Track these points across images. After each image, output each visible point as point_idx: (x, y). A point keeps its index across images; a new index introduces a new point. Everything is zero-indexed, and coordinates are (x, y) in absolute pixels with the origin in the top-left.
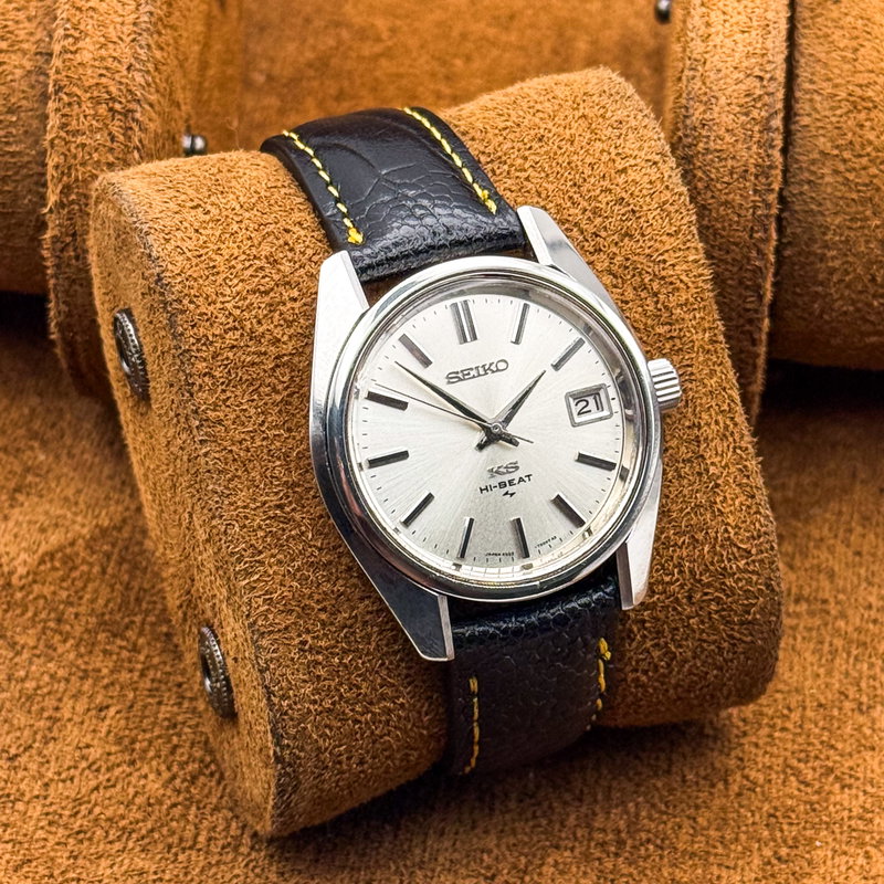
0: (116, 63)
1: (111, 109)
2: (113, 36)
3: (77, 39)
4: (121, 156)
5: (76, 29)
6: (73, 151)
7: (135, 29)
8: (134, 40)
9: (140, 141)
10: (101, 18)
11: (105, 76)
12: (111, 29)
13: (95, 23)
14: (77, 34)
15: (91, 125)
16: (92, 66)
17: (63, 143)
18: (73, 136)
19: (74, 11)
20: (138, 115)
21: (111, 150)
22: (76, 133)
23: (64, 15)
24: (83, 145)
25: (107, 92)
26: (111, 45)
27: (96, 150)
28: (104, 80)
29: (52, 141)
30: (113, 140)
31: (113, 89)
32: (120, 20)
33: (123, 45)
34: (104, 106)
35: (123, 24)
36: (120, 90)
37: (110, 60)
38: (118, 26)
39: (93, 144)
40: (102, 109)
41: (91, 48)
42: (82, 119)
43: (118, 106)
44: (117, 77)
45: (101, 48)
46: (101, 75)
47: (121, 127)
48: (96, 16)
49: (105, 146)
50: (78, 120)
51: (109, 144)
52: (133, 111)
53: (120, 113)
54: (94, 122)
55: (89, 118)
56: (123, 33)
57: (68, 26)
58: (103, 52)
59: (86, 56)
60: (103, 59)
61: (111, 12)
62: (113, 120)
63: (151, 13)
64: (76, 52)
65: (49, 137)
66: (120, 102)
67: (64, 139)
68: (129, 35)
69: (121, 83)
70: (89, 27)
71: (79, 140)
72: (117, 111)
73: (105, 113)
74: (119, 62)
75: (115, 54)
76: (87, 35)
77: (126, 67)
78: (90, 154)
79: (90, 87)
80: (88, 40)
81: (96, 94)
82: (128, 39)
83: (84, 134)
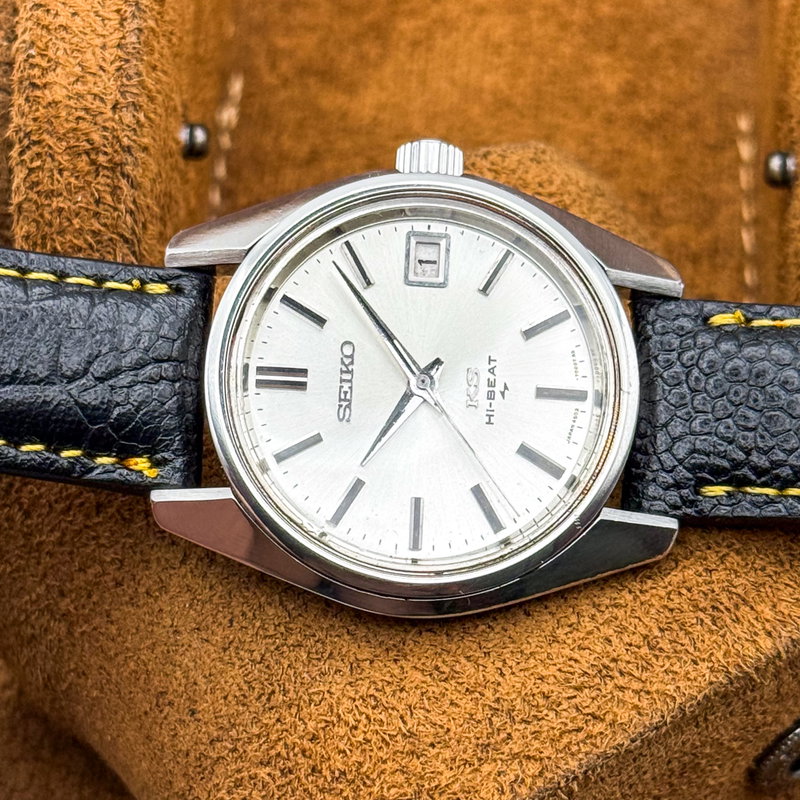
0: (98, 103)
1: (93, 162)
2: (92, 63)
3: (44, 71)
4: (109, 222)
5: (43, 56)
6: (47, 216)
7: (120, 53)
8: (118, 70)
9: (134, 202)
10: (75, 40)
11: (84, 119)
12: (89, 55)
13: (67, 46)
14: (44, 64)
15: (69, 183)
16: (67, 106)
17: (34, 208)
18: (47, 197)
19: (39, 31)
20: (128, 169)
21: (97, 215)
22: (50, 194)
23: (26, 37)
24: (60, 210)
25: (88, 141)
26: (90, 78)
27: (77, 215)
28: (83, 125)
29: (19, 206)
30: (98, 202)
31: (96, 137)
32: (99, 41)
33: (105, 77)
34: (84, 157)
35: (104, 47)
36: (105, 137)
37: (89, 97)
38: (98, 51)
39: (73, 207)
40: (83, 163)
41: (65, 83)
42: (57, 176)
43: (102, 159)
44: (99, 119)
45: (77, 80)
46: (79, 118)
47: (108, 185)
48: (68, 37)
49: (87, 210)
50: (51, 177)
51: (93, 207)
52: (122, 164)
53: (106, 168)
54: (72, 180)
55: (66, 173)
56: (104, 60)
57: (32, 52)
58: (79, 87)
59: (58, 93)
60: (80, 96)
61: (88, 30)
62: (98, 175)
63: (140, 30)
64: (45, 86)
65: (15, 200)
66: (106, 153)
67: (36, 202)
68: (112, 63)
69: (105, 128)
70: (60, 53)
71: (56, 203)
72: (100, 165)
73: (87, 168)
74: (102, 100)
75: (96, 90)
76: (58, 64)
77: (109, 106)
78: (69, 220)
79: (64, 134)
80: (59, 70)
81: (72, 142)
82: (112, 69)
83: (61, 194)
